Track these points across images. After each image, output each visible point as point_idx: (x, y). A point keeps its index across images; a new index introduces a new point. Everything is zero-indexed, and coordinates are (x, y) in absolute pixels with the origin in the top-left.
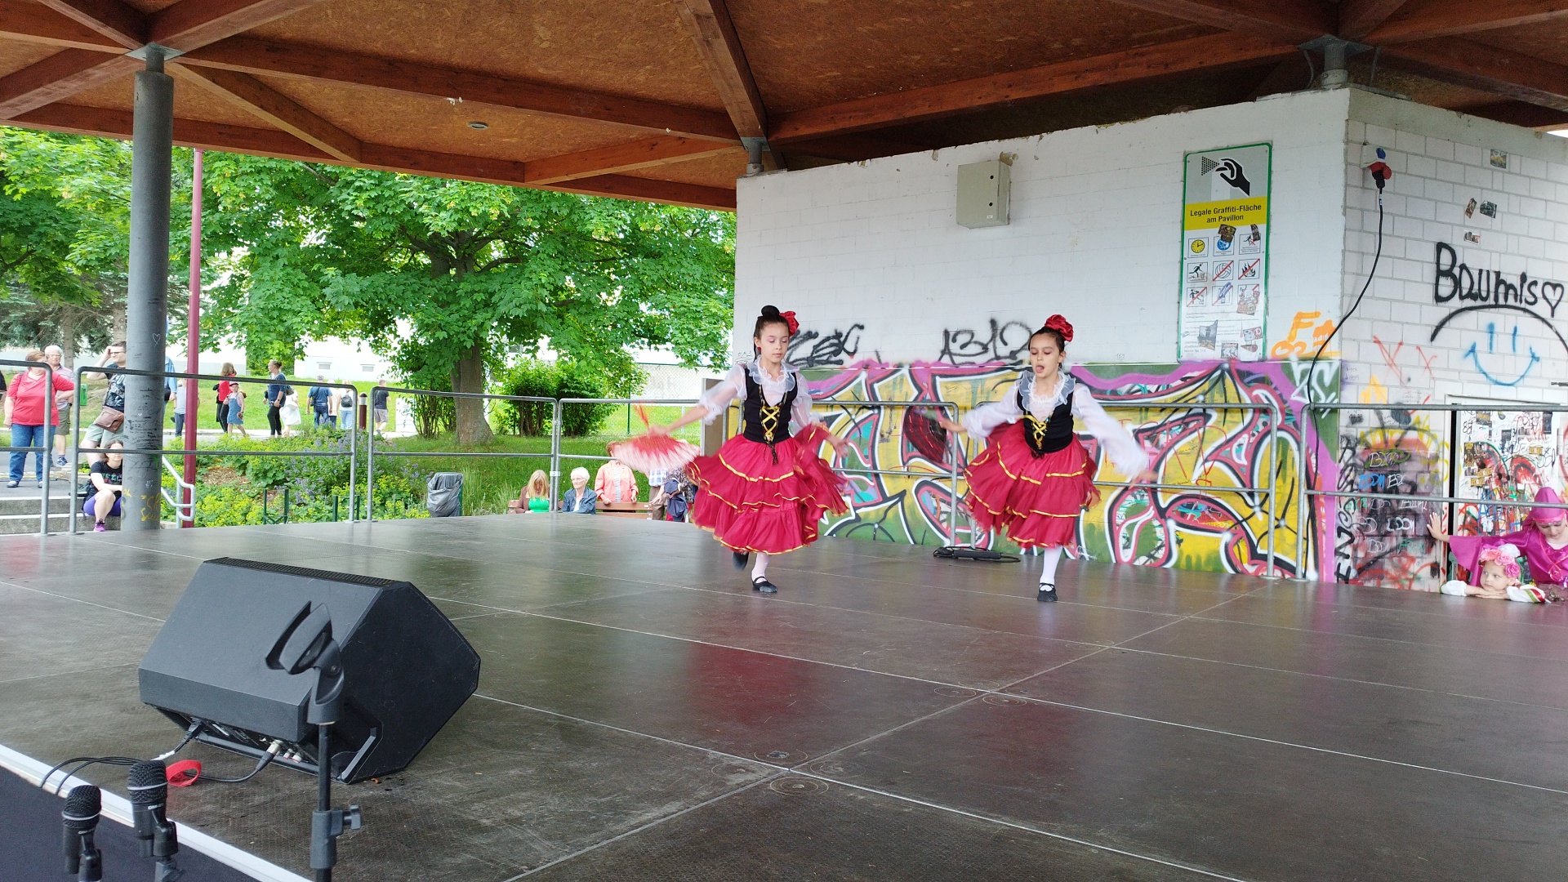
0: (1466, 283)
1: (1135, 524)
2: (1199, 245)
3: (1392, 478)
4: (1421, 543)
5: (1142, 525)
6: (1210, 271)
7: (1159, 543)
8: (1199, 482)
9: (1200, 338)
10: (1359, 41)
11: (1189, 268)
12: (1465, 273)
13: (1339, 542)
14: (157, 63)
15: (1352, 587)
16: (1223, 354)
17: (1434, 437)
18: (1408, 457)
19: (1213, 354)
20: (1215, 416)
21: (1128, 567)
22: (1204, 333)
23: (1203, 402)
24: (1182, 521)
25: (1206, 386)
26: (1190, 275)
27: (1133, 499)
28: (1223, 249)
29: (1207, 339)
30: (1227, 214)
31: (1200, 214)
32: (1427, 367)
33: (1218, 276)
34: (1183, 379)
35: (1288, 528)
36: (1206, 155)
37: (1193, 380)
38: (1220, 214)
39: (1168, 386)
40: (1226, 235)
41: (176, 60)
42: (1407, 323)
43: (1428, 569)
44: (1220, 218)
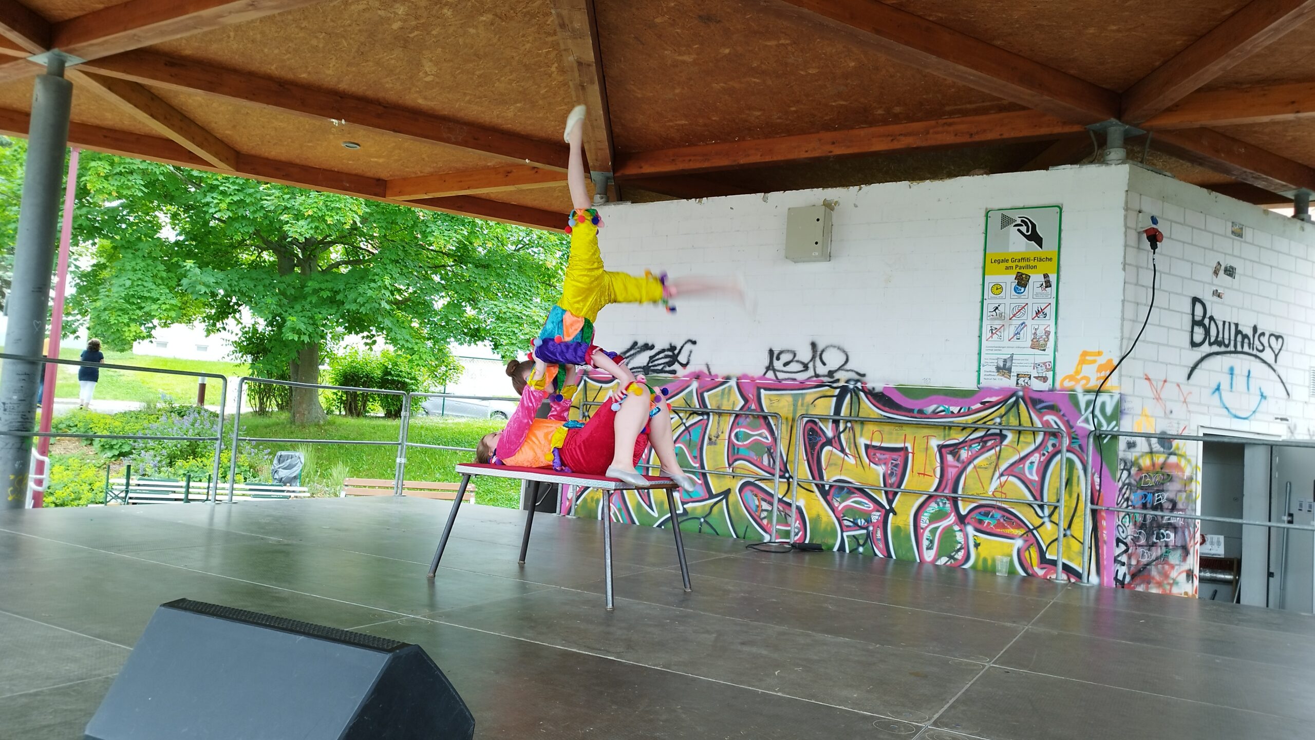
0: (1213, 332)
1: (937, 528)
2: (998, 288)
3: (1158, 496)
4: (1179, 552)
5: (943, 529)
6: (1007, 311)
7: (959, 546)
8: (995, 494)
9: (998, 369)
10: (1136, 126)
11: (989, 307)
12: (1212, 323)
13: (1118, 551)
14: (59, 69)
15: (1127, 591)
16: (1017, 383)
17: (1189, 461)
18: (1170, 478)
19: (1009, 383)
20: (1010, 437)
21: (931, 568)
22: (1002, 365)
23: (1000, 424)
24: (979, 526)
25: (1003, 410)
26: (989, 314)
27: (936, 506)
28: (1018, 293)
29: (1004, 369)
30: (1020, 264)
31: (999, 262)
32: (1185, 402)
33: (1014, 315)
34: (982, 403)
35: (1073, 537)
36: (1005, 213)
37: (992, 404)
38: (1017, 263)
39: (969, 408)
40: (1022, 281)
41: (77, 67)
42: (1170, 364)
43: (1184, 575)
44: (1017, 266)
